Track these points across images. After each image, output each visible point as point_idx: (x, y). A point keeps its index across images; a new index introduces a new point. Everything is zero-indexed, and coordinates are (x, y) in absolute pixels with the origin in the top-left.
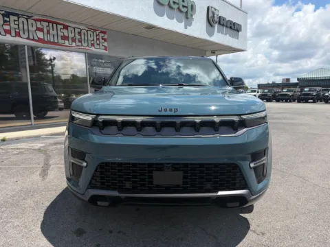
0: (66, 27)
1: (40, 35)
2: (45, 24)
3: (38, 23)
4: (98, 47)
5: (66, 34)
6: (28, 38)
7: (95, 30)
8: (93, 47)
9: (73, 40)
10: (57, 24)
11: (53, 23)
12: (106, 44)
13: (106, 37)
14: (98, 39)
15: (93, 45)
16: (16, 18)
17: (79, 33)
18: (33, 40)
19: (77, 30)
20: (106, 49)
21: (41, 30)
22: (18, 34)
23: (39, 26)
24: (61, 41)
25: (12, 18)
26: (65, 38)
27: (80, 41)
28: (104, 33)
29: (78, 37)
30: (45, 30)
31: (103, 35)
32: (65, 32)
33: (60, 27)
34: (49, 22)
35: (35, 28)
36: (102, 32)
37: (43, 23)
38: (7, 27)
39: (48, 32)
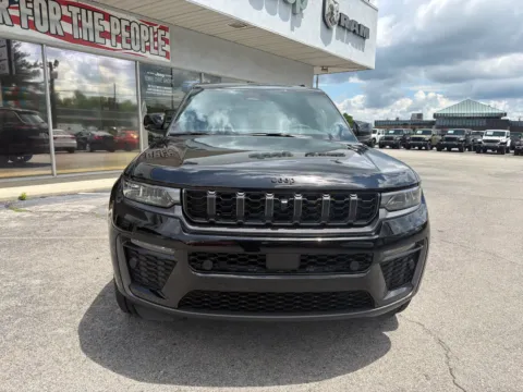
0: (107, 17)
1: (67, 28)
2: (75, 10)
3: (64, 8)
4: (156, 52)
5: (108, 29)
6: (48, 33)
7: (152, 25)
8: (148, 53)
9: (119, 39)
10: (94, 10)
11: (87, 8)
12: (167, 48)
13: (168, 36)
14: (155, 40)
15: (148, 48)
17: (128, 28)
18: (56, 35)
19: (124, 23)
20: (167, 56)
21: (69, 20)
22: (31, 25)
23: (65, 12)
24: (99, 40)
26: (105, 35)
27: (128, 42)
28: (165, 29)
29: (125, 34)
30: (75, 20)
31: (163, 32)
32: (106, 26)
33: (97, 16)
34: (81, 7)
35: (59, 17)
36: (162, 28)
37: (71, 8)
38: (15, 13)
39: (80, 23)
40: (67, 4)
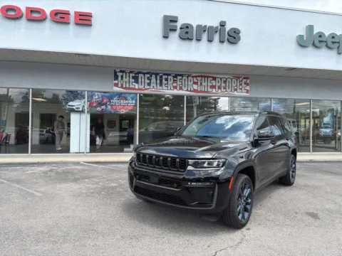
0: (214, 79)
1: (195, 87)
2: (199, 79)
3: (195, 79)
4: (240, 91)
5: (214, 84)
6: (187, 90)
7: (239, 78)
8: (235, 92)
9: (220, 88)
10: (208, 77)
11: (205, 77)
12: (248, 88)
13: (248, 81)
14: (241, 85)
15: (236, 90)
16: (181, 77)
17: (225, 82)
18: (191, 91)
19: (223, 80)
20: (248, 92)
21: (196, 83)
22: (181, 89)
23: (195, 80)
24: (210, 90)
25: (179, 78)
26: (213, 87)
27: (225, 88)
28: (247, 78)
29: (223, 85)
30: (199, 83)
31: (245, 80)
32: (214, 83)
33: (209, 79)
34: (202, 76)
35: (192, 83)
36: (245, 78)
37: (198, 78)
38: (175, 85)
39: (201, 84)
40: (196, 77)
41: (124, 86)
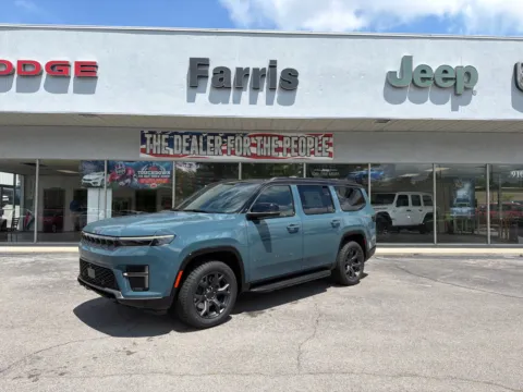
0: (281, 138)
1: (254, 150)
2: (259, 139)
3: (253, 139)
4: (319, 154)
5: (281, 145)
6: (242, 155)
7: (317, 135)
8: (312, 156)
9: (289, 150)
10: (272, 136)
11: (267, 136)
12: (331, 149)
13: (331, 140)
14: (320, 145)
15: (313, 153)
16: (232, 138)
17: (297, 142)
18: (247, 156)
19: (293, 139)
20: (330, 155)
21: (254, 145)
22: (233, 153)
23: (253, 141)
24: (274, 154)
25: (230, 138)
26: (279, 150)
27: (297, 151)
28: (329, 136)
29: (294, 146)
30: (259, 145)
31: (327, 139)
32: (280, 144)
33: (274, 139)
34: (263, 136)
35: (249, 144)
36: (325, 136)
37: (257, 138)
38: (224, 148)
39: (262, 146)
40: (255, 136)
41: (154, 152)
